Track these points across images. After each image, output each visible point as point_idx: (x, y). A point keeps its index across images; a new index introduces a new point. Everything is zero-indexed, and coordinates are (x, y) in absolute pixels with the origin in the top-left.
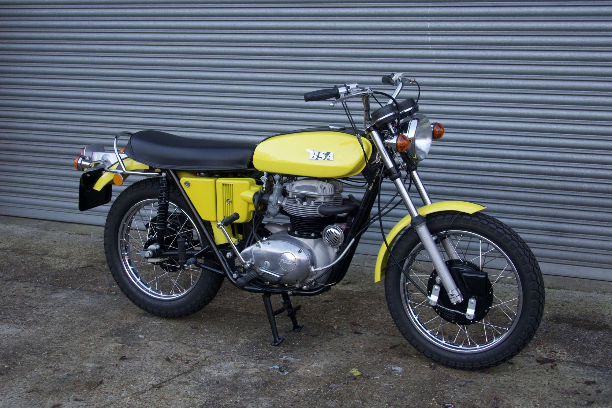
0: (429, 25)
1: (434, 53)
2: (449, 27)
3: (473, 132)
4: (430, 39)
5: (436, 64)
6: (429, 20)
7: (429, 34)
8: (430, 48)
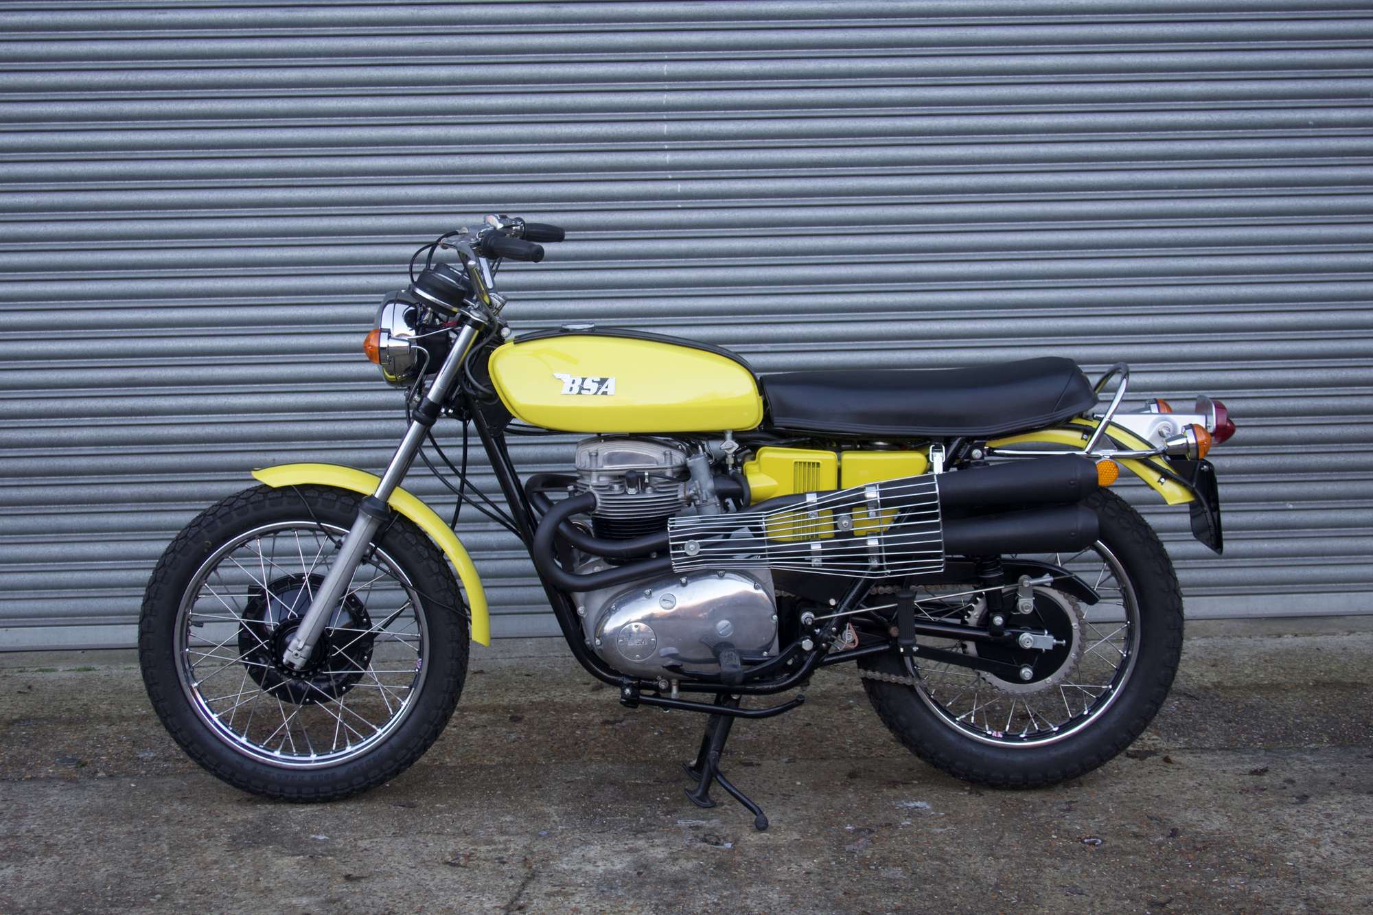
0: (665, 128)
1: (679, 187)
2: (709, 131)
3: (769, 349)
4: (668, 158)
5: (684, 211)
6: (665, 117)
7: (666, 147)
8: (670, 177)
